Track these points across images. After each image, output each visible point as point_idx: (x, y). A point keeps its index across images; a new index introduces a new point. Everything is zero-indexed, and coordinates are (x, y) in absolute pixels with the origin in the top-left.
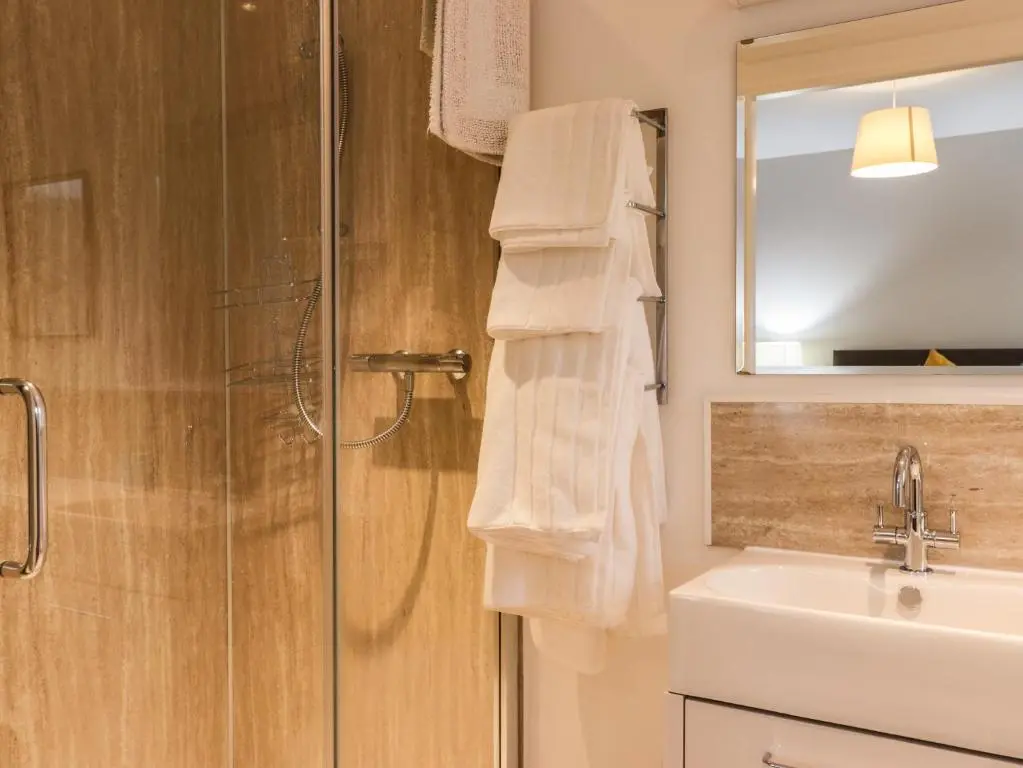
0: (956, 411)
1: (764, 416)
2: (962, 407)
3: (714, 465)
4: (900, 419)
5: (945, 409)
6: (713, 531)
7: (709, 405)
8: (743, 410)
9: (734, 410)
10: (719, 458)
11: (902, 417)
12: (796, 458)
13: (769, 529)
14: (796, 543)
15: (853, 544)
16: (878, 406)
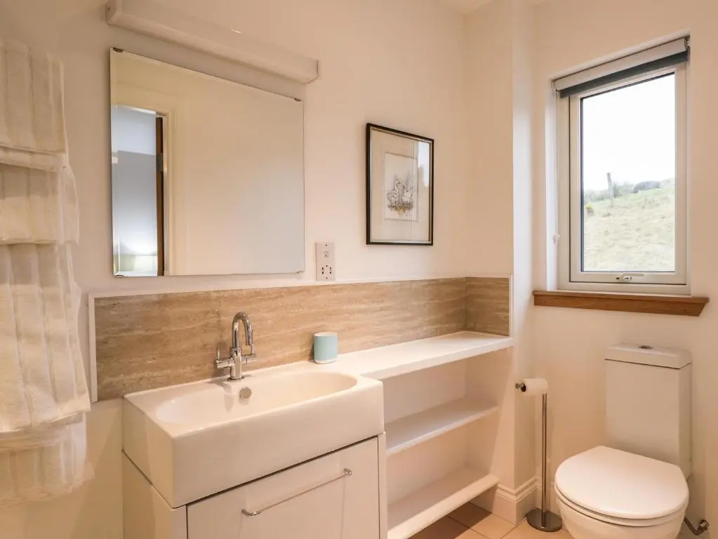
0: (244, 292)
1: (137, 304)
2: (246, 290)
3: (98, 343)
4: (217, 299)
5: (239, 292)
6: (99, 391)
7: (93, 300)
8: (121, 302)
9: (112, 302)
10: (102, 338)
11: (219, 297)
12: (159, 329)
13: (141, 379)
14: (161, 383)
15: (194, 375)
16: (207, 292)
